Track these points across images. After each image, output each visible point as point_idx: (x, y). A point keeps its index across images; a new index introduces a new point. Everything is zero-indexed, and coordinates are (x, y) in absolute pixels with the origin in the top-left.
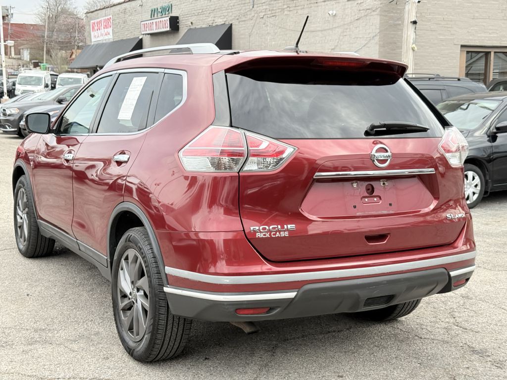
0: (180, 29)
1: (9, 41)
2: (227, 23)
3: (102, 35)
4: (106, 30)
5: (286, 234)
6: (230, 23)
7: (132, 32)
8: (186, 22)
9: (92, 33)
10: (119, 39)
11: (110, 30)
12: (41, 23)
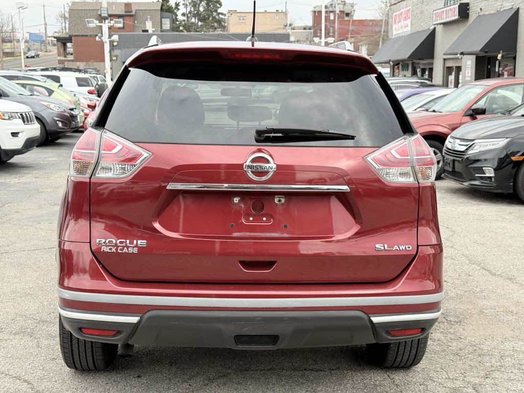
0: (470, 16)
1: (329, 38)
2: (514, 7)
3: (402, 27)
4: (405, 22)
5: (135, 250)
6: (518, 7)
7: (426, 23)
8: (476, 8)
9: (394, 26)
10: (416, 31)
11: (409, 22)
12: (380, 18)
